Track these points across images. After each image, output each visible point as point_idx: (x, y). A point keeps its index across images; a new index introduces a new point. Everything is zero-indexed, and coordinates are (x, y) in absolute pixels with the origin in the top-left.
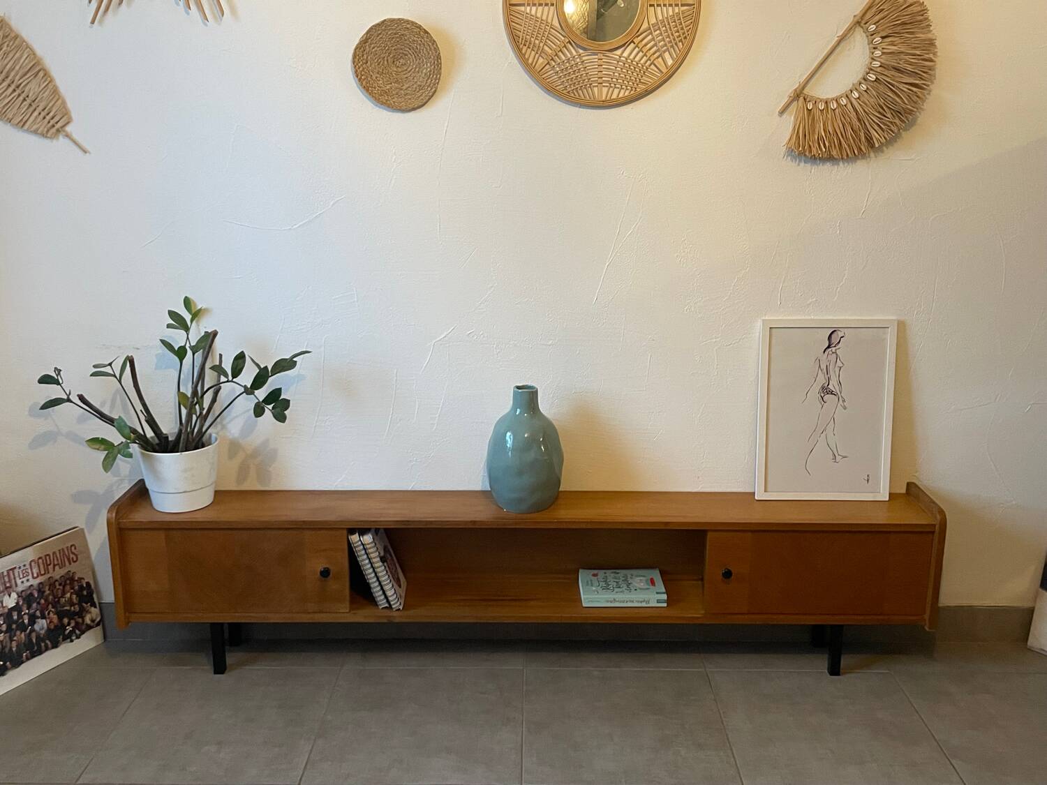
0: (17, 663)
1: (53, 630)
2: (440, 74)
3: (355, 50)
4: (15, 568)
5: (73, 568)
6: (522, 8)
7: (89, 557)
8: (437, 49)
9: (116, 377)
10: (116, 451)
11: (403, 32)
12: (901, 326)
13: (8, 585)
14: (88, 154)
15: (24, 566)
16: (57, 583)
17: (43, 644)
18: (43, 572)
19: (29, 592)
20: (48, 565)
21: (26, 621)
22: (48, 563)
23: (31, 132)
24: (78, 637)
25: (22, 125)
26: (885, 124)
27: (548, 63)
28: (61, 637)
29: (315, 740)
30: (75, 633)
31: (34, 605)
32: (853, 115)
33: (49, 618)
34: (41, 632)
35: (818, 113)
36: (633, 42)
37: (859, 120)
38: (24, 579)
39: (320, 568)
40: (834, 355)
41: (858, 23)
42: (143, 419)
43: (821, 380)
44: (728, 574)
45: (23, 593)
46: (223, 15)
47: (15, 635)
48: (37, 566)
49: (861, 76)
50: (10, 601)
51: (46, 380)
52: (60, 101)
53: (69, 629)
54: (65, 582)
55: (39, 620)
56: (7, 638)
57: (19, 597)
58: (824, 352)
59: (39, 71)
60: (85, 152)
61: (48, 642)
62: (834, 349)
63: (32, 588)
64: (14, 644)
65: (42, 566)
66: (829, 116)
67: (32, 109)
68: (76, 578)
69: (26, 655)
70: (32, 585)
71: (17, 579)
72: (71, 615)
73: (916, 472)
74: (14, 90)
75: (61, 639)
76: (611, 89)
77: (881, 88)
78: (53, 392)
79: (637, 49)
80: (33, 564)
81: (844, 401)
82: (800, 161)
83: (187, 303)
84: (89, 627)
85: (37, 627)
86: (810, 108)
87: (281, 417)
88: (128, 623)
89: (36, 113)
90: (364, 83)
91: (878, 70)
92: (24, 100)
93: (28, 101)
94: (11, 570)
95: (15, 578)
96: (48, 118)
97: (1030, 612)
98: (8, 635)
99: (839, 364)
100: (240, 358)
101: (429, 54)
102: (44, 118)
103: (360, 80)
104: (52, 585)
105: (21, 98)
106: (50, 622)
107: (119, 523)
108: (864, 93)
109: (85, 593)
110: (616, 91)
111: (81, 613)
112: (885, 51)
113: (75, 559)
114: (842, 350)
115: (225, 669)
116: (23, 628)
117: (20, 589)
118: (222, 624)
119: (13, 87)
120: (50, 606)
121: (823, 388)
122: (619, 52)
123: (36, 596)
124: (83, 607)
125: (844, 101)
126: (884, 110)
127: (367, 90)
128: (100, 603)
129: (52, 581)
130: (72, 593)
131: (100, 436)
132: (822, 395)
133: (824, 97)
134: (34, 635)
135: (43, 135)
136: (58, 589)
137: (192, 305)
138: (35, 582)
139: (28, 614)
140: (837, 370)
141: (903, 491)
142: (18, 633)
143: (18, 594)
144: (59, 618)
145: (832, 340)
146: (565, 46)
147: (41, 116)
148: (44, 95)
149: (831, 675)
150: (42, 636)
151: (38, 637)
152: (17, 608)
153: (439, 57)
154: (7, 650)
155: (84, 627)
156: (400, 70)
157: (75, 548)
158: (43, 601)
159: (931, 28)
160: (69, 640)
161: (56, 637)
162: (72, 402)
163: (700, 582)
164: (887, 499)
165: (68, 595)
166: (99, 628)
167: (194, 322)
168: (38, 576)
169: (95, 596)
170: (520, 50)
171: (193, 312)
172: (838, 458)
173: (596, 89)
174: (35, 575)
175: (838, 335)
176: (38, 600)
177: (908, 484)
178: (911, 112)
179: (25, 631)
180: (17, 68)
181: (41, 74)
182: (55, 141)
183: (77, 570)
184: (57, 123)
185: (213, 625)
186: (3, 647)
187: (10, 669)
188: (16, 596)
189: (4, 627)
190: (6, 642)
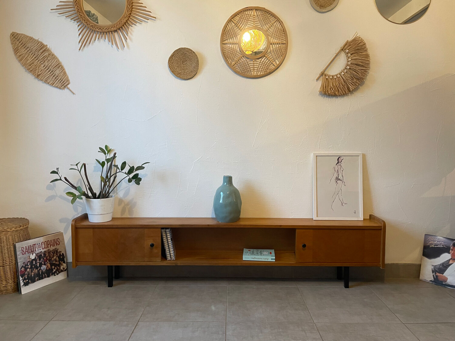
0: (33, 281)
1: (48, 270)
2: (198, 67)
3: (169, 58)
4: (36, 244)
5: (58, 247)
6: (227, 45)
7: (64, 244)
8: (197, 58)
9: (79, 171)
10: (77, 197)
11: (185, 52)
12: (364, 156)
13: (32, 250)
14: (74, 95)
15: (39, 244)
16: (51, 252)
17: (44, 275)
18: (46, 247)
19: (40, 254)
20: (48, 245)
21: (38, 265)
22: (49, 244)
23: (56, 87)
24: (57, 274)
25: (52, 85)
26: (354, 83)
27: (236, 63)
29: (145, 307)
30: (56, 272)
31: (42, 259)
32: (342, 80)
33: (47, 265)
34: (43, 270)
35: (330, 80)
36: (265, 56)
37: (345, 82)
38: (39, 249)
39: (150, 243)
40: (340, 166)
41: (342, 50)
42: (87, 188)
43: (336, 175)
44: (304, 246)
45: (38, 254)
46: (124, 47)
47: (33, 270)
48: (44, 244)
49: (344, 67)
50: (33, 257)
51: (53, 172)
52: (66, 76)
53: (54, 270)
54: (54, 252)
55: (43, 266)
56: (30, 271)
57: (36, 255)
58: (336, 165)
59: (60, 66)
60: (74, 94)
61: (46, 274)
62: (340, 164)
64: (33, 273)
65: (46, 245)
66: (334, 81)
67: (56, 79)
68: (59, 251)
69: (37, 279)
70: (41, 252)
71: (36, 248)
72: (55, 265)
73: (373, 211)
74: (51, 73)
75: (51, 274)
76: (258, 72)
77: (352, 71)
78: (56, 176)
79: (266, 59)
80: (43, 243)
81: (344, 183)
82: (324, 97)
83: (106, 147)
84: (62, 271)
85: (42, 268)
86: (327, 78)
87: (138, 183)
88: (77, 266)
89: (58, 80)
90: (172, 70)
91: (350, 65)
92: (54, 76)
93: (55, 76)
94: (34, 244)
95: (35, 248)
96: (62, 82)
97: (420, 266)
98: (31, 269)
99: (342, 169)
100: (124, 164)
101: (194, 59)
102: (60, 82)
103: (171, 69)
104: (49, 252)
105: (53, 75)
106: (47, 267)
107: (76, 226)
108: (346, 73)
109: (61, 257)
110: (259, 73)
111: (59, 265)
112: (352, 59)
113: (59, 244)
114: (343, 164)
115: (113, 285)
116: (37, 268)
117: (37, 252)
118: (112, 266)
119: (50, 71)
120: (48, 261)
121: (336, 178)
122: (260, 59)
123: (43, 256)
124: (60, 263)
125: (339, 76)
126: (353, 78)
127: (173, 72)
128: (67, 262)
130: (56, 257)
131: (71, 192)
132: (336, 180)
133: (332, 74)
134: (40, 271)
135: (59, 88)
136: (52, 254)
137: (108, 148)
138: (43, 251)
139: (39, 262)
140: (341, 172)
141: (368, 218)
142: (35, 269)
143: (36, 254)
144: (50, 265)
145: (339, 160)
146: (241, 58)
147: (60, 81)
148: (61, 74)
149: (345, 288)
150: (44, 272)
151: (42, 272)
152: (35, 259)
153: (198, 61)
154: (30, 276)
155: (60, 271)
156: (184, 66)
157: (59, 240)
158: (45, 258)
159: (368, 51)
160: (54, 275)
161: (49, 273)
162: (62, 180)
163: (294, 254)
164: (363, 220)
165: (55, 257)
166: (66, 272)
167: (108, 154)
168: (44, 248)
169: (65, 259)
170: (226, 59)
171: (108, 150)
172: (344, 204)
173: (252, 72)
174: (43, 248)
175: (341, 159)
177: (370, 215)
178: (363, 79)
179: (37, 269)
180: (52, 65)
181: (60, 67)
182: (63, 90)
183: (60, 248)
184: (65, 84)
185: (108, 266)
186: (28, 274)
187: (30, 283)
188: (35, 255)
189: (29, 266)
190: (30, 273)
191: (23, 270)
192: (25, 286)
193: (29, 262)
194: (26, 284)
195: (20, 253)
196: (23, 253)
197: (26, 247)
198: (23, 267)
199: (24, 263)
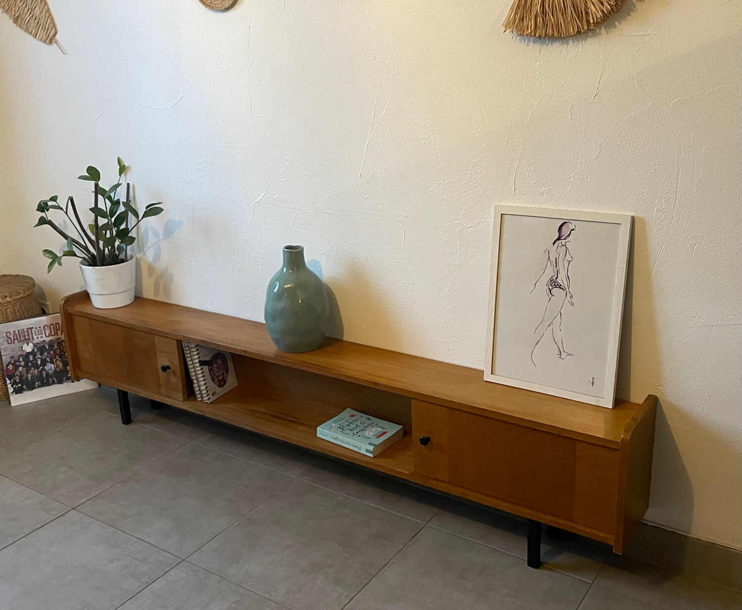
0: (31, 387)
1: (59, 372)
4: (33, 328)
9: (62, 209)
12: (635, 223)
13: (27, 337)
14: (65, 55)
15: (40, 327)
16: (64, 343)
17: (51, 380)
19: (42, 344)
20: (57, 330)
21: (39, 363)
22: (58, 328)
23: (40, 40)
25: (36, 36)
28: (65, 378)
31: (46, 354)
33: (56, 364)
34: (50, 371)
38: (39, 336)
40: (564, 248)
43: (550, 272)
44: (425, 441)
45: (38, 345)
47: (30, 370)
48: (49, 330)
50: (28, 348)
52: (51, 17)
55: (49, 364)
56: (25, 371)
57: (34, 346)
58: (554, 244)
61: (54, 378)
62: (564, 241)
63: (44, 343)
64: (29, 375)
65: (52, 330)
67: (39, 25)
69: (38, 384)
70: (44, 341)
71: (34, 335)
80: (46, 327)
81: (571, 297)
85: (46, 368)
89: (41, 28)
93: (38, 19)
94: (29, 328)
95: (32, 334)
96: (47, 30)
98: (25, 369)
99: (568, 258)
104: (60, 343)
105: (35, 17)
106: (57, 367)
107: (66, 309)
114: (571, 243)
115: (131, 422)
116: (37, 367)
117: (36, 341)
121: (551, 280)
123: (47, 348)
129: (59, 340)
131: (49, 249)
132: (550, 287)
134: (44, 372)
135: (46, 43)
138: (48, 339)
140: (566, 263)
142: (33, 369)
143: (33, 344)
144: (63, 365)
145: (562, 232)
148: (43, 14)
150: (50, 374)
151: (47, 374)
152: (32, 353)
154: (24, 378)
158: (52, 352)
160: (71, 381)
161: (60, 377)
164: (611, 407)
168: (49, 336)
172: (564, 355)
174: (47, 335)
175: (568, 227)
176: (49, 351)
179: (38, 369)
184: (50, 34)
186: (21, 376)
187: (25, 390)
188: (32, 346)
189: (23, 363)
190: (24, 373)
191: (11, 369)
192: (16, 393)
193: (20, 356)
194: (18, 391)
195: (4, 341)
196: (10, 342)
197: (14, 331)
198: (10, 363)
199: (11, 357)
